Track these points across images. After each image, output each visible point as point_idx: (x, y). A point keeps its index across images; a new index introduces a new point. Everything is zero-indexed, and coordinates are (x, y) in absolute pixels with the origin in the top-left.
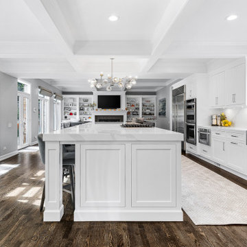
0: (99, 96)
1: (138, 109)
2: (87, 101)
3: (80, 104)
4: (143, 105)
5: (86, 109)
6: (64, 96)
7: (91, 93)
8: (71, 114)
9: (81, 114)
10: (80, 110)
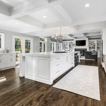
0: (76, 41)
1: (95, 45)
2: (72, 43)
3: (69, 44)
4: (98, 44)
5: (71, 46)
6: (63, 42)
7: (73, 40)
8: (66, 48)
9: (69, 48)
10: (69, 46)
